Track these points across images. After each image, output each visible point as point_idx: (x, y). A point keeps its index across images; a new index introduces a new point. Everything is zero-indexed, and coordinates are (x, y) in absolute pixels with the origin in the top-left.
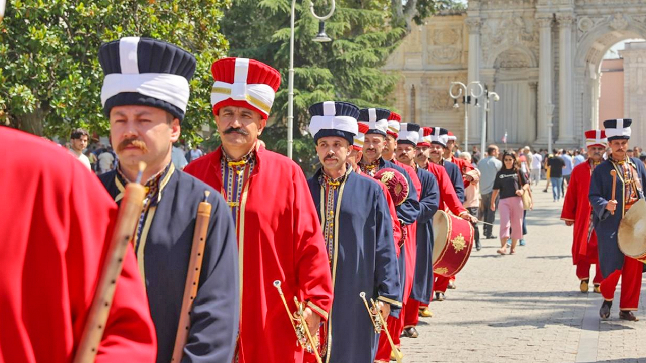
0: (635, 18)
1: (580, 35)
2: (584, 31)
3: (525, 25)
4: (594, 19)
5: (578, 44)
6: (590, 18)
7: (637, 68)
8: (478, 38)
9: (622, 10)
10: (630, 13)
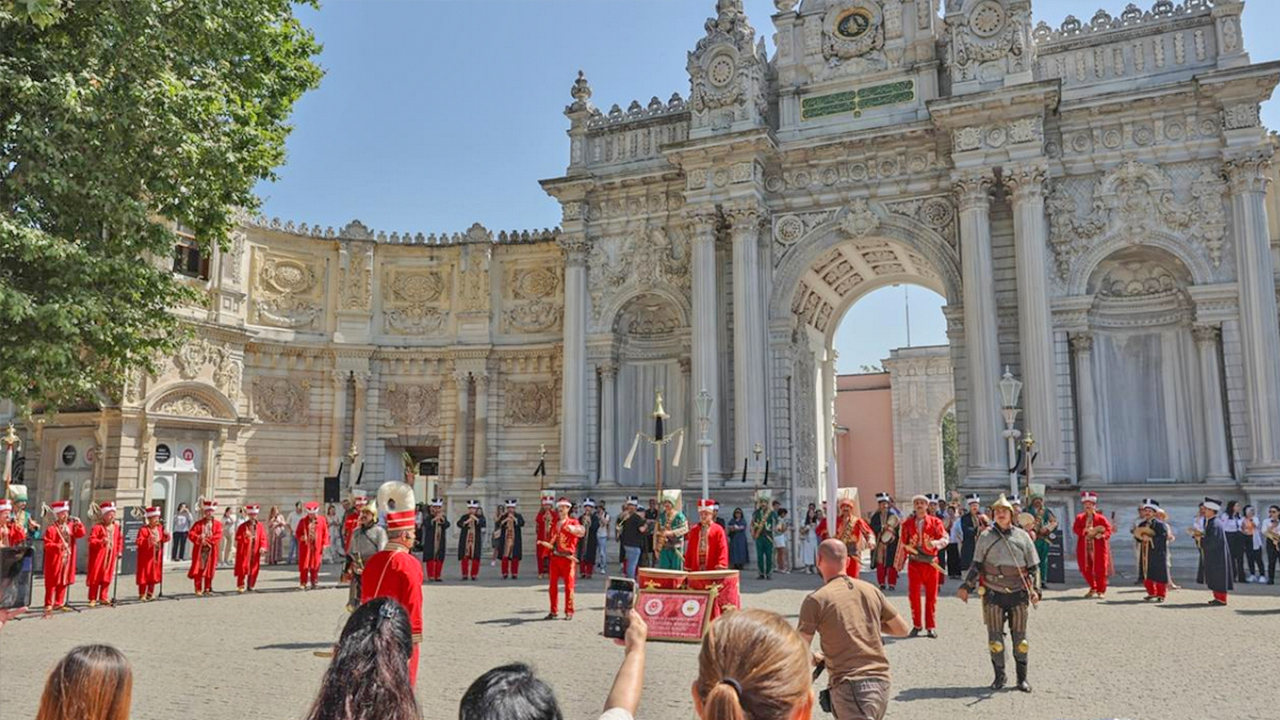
0: (895, 207)
1: (779, 252)
2: (787, 243)
3: (671, 243)
4: (807, 217)
5: (775, 272)
6: (797, 215)
7: (909, 383)
8: (582, 275)
9: (865, 192)
10: (883, 198)
